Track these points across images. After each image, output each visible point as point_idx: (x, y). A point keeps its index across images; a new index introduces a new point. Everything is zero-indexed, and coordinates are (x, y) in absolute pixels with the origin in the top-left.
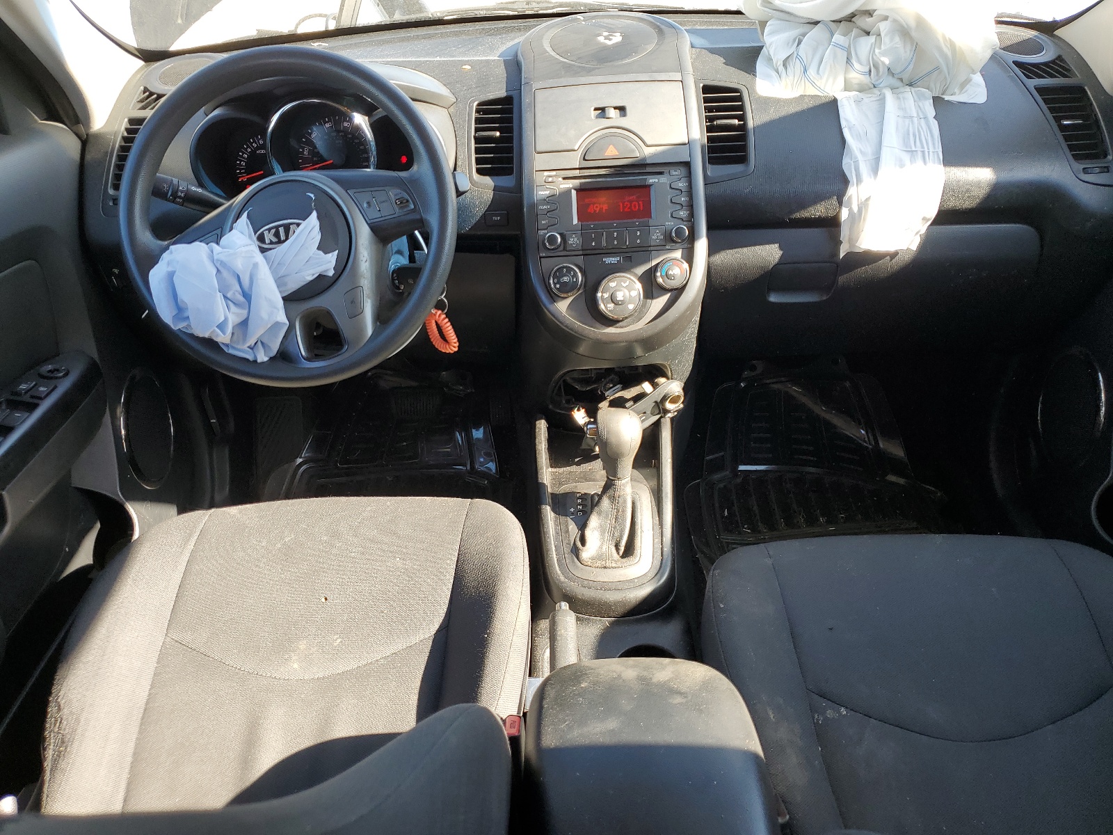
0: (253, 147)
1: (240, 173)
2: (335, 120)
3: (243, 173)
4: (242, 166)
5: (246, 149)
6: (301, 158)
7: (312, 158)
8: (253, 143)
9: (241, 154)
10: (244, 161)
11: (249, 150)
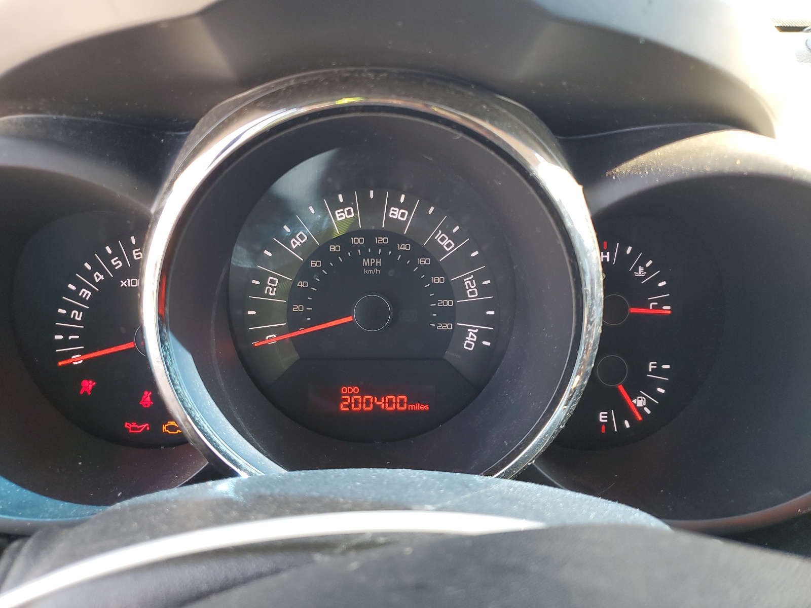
0: (111, 267)
1: (65, 343)
2: (364, 198)
3: (74, 343)
4: (74, 321)
5: (89, 275)
6: (255, 305)
7: (290, 305)
8: (112, 256)
9: (72, 287)
10: (79, 309)
11: (99, 277)
